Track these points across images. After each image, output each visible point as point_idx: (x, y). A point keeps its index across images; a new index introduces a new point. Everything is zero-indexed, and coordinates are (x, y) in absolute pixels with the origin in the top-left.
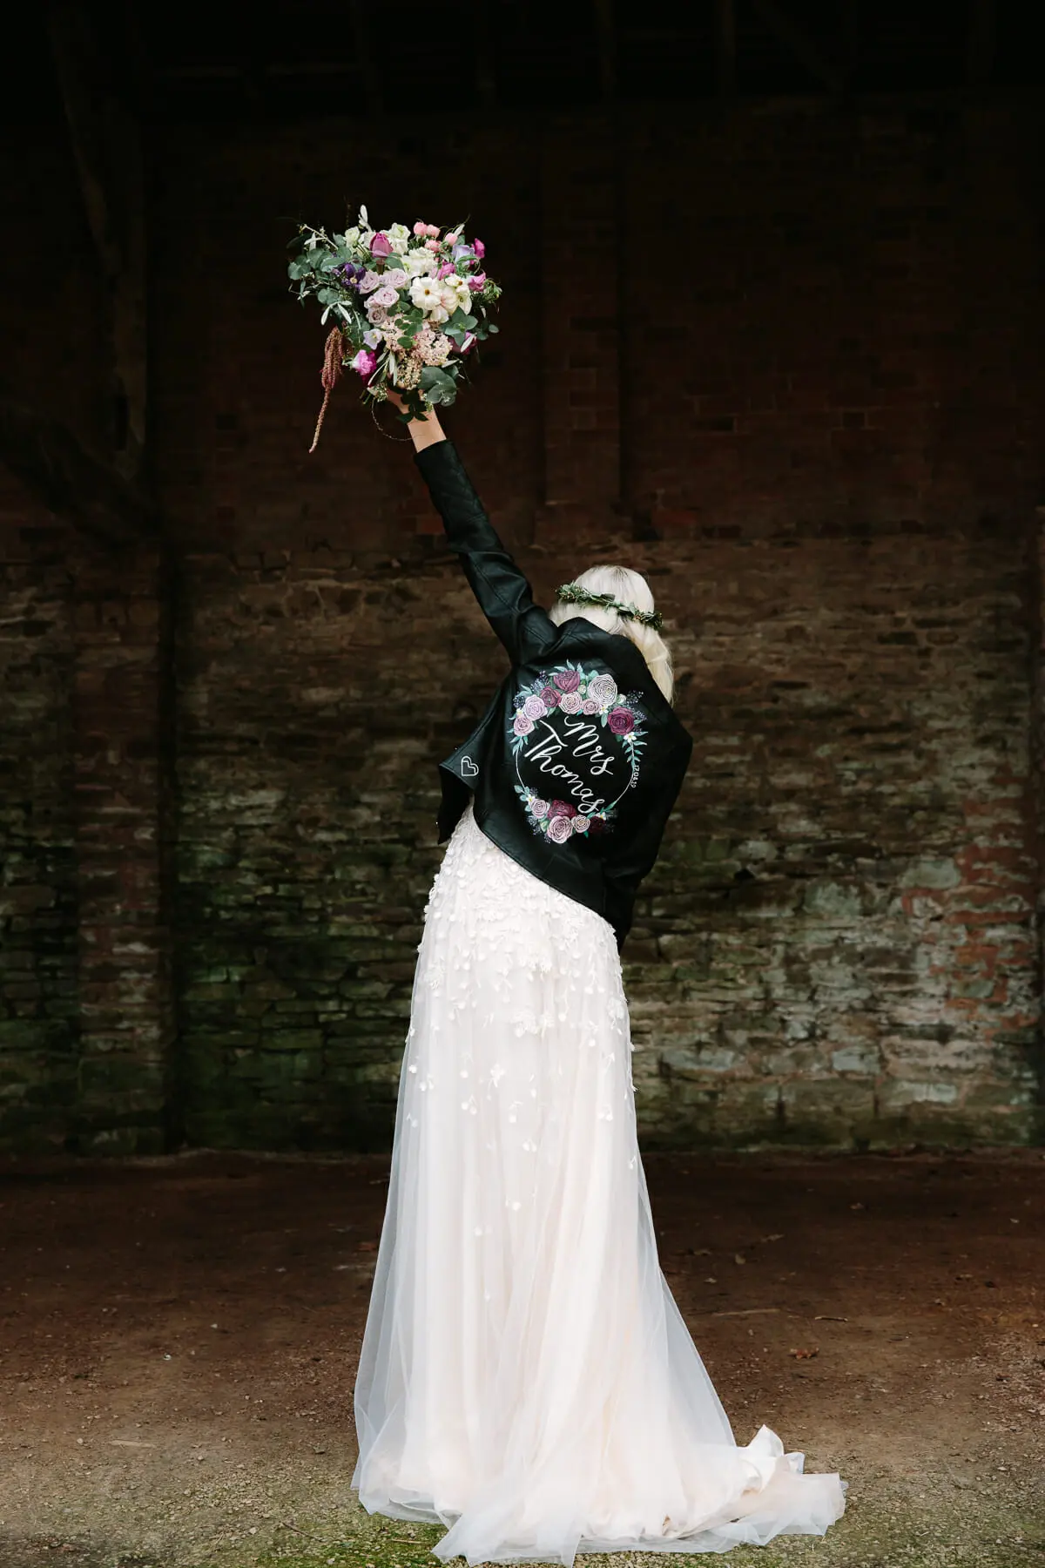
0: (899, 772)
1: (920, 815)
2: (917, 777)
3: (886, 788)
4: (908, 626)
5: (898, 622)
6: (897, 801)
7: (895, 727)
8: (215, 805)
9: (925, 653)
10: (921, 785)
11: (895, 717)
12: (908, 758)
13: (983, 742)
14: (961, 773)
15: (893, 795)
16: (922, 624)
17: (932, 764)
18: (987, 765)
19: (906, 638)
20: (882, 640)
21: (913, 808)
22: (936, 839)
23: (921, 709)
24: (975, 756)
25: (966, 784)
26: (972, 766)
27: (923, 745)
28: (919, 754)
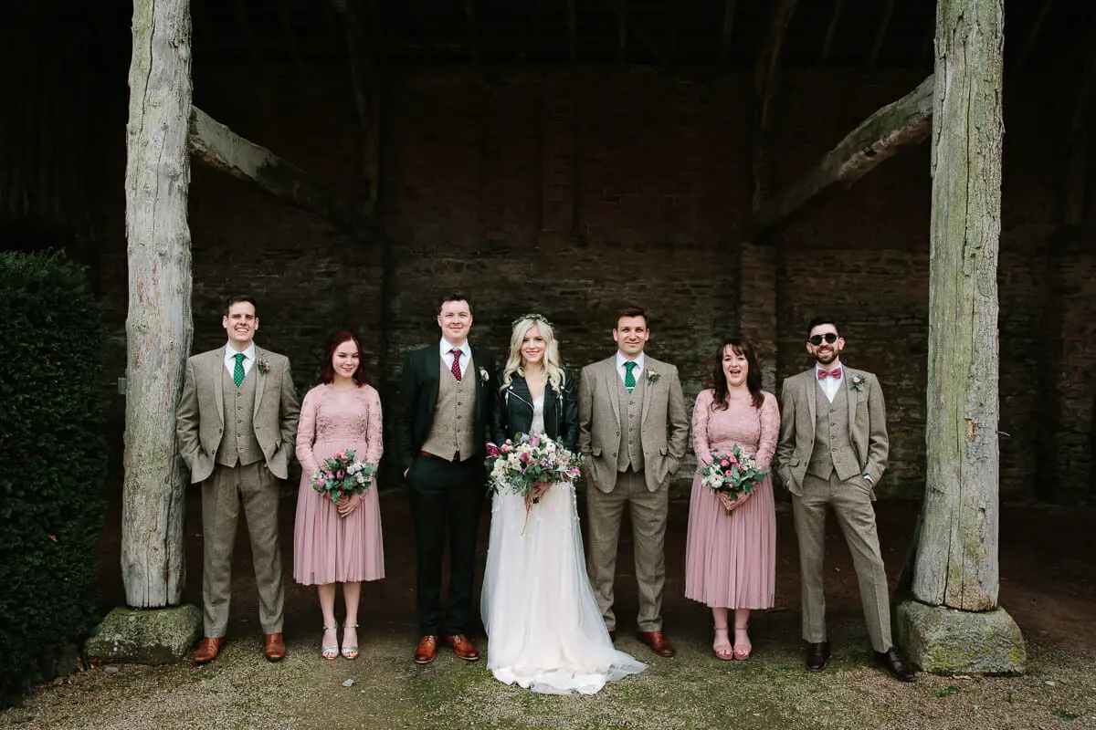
0: (682, 346)
1: (689, 364)
2: (688, 349)
3: (676, 353)
4: (687, 287)
5: (684, 285)
6: (680, 358)
7: (680, 328)
8: (402, 350)
9: (694, 298)
10: (690, 352)
11: (680, 324)
12: (686, 341)
13: (715, 335)
14: (706, 348)
15: (679, 355)
16: (693, 286)
17: (695, 343)
18: (715, 344)
19: (686, 292)
20: (677, 292)
21: (686, 361)
22: (696, 374)
23: (691, 321)
24: (712, 341)
25: (707, 352)
26: (710, 345)
27: (692, 336)
28: (690, 339)
